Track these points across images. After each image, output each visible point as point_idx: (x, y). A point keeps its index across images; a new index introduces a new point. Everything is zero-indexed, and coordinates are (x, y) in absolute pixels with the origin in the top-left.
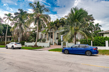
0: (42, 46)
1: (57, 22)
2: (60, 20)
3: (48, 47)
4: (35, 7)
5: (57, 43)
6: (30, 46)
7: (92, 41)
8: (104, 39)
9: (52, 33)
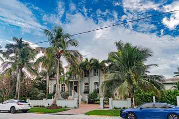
0: (63, 106)
1: (87, 64)
2: (90, 61)
3: (75, 108)
4: (54, 36)
5: (87, 100)
6: (37, 106)
7: (154, 97)
8: (174, 94)
9: (76, 83)
